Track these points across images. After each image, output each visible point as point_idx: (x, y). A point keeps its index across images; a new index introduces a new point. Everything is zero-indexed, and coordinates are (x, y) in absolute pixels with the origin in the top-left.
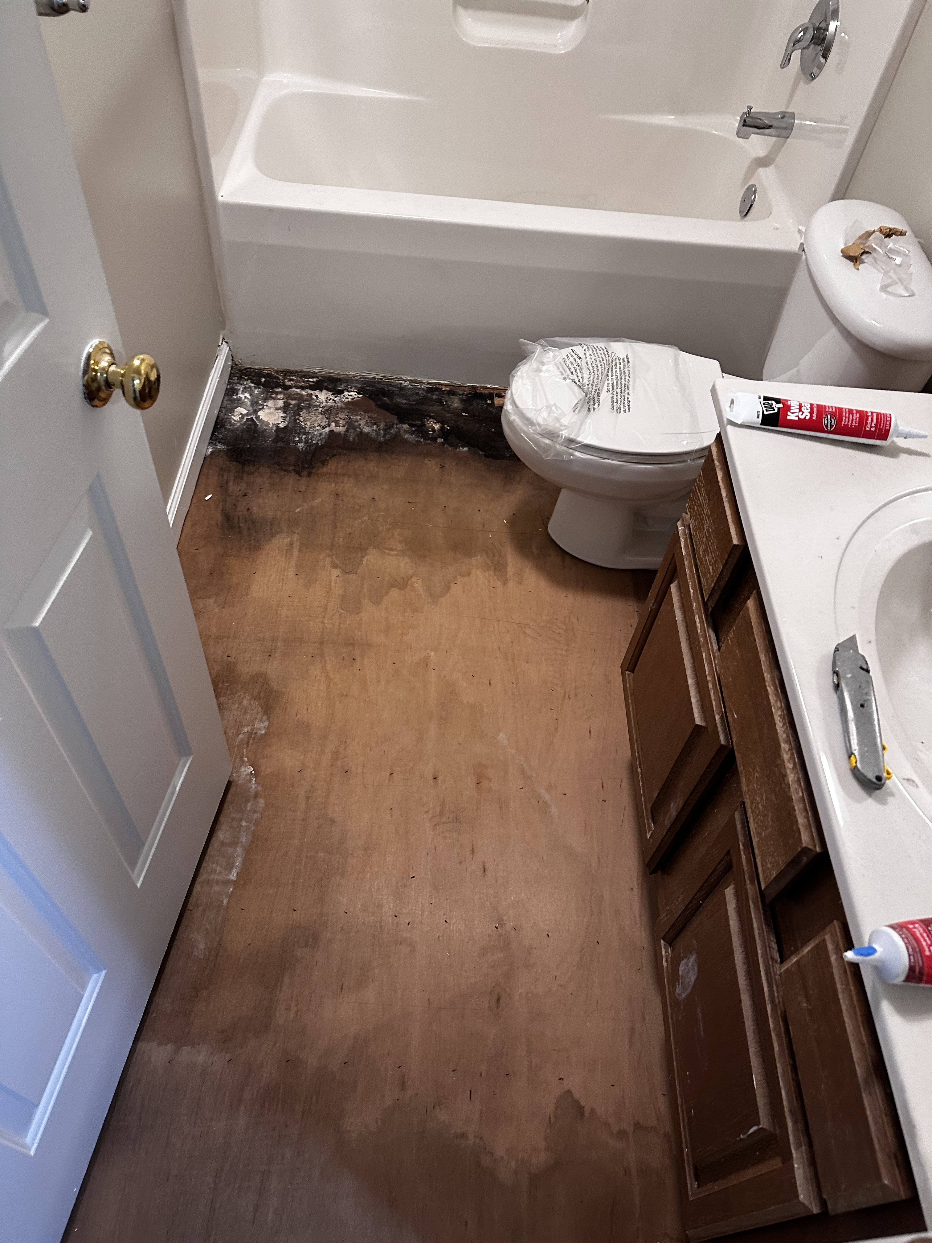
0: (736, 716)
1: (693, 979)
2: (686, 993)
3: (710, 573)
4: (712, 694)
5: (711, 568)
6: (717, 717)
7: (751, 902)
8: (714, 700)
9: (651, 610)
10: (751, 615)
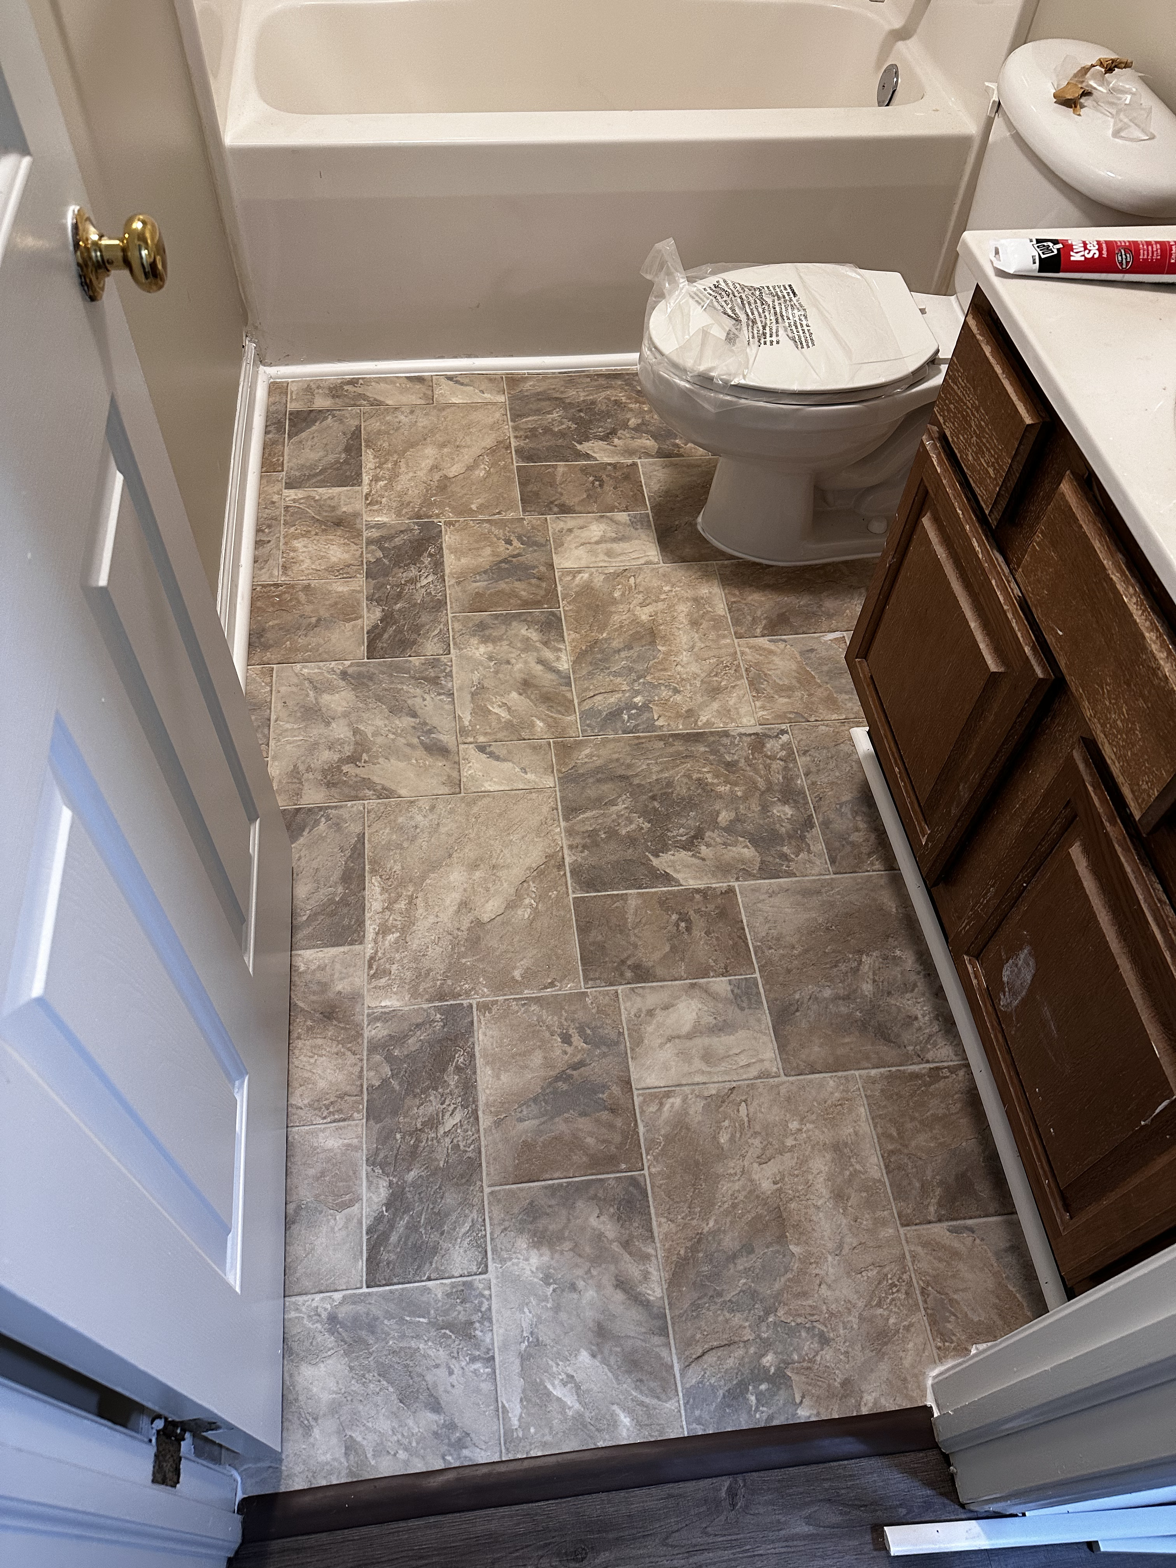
0: (1061, 633)
1: (1029, 978)
2: (1020, 998)
3: (990, 477)
4: (1014, 625)
5: (991, 470)
6: (1027, 649)
7: (1116, 846)
8: (1019, 630)
9: (890, 565)
10: (1069, 500)
